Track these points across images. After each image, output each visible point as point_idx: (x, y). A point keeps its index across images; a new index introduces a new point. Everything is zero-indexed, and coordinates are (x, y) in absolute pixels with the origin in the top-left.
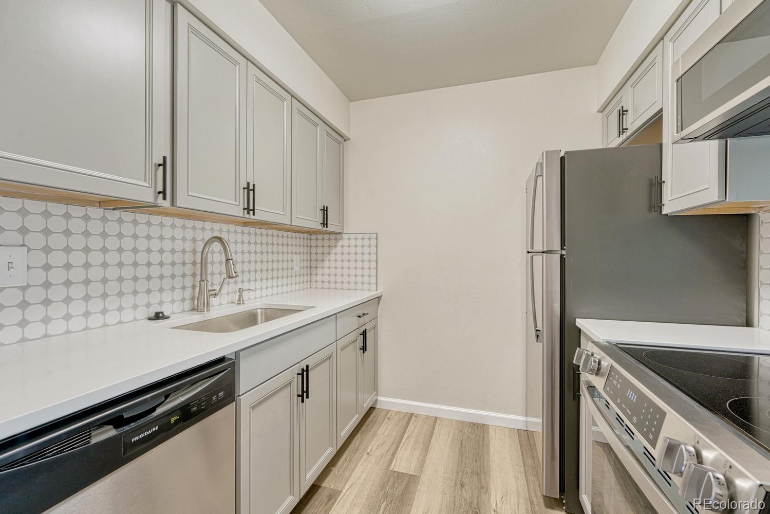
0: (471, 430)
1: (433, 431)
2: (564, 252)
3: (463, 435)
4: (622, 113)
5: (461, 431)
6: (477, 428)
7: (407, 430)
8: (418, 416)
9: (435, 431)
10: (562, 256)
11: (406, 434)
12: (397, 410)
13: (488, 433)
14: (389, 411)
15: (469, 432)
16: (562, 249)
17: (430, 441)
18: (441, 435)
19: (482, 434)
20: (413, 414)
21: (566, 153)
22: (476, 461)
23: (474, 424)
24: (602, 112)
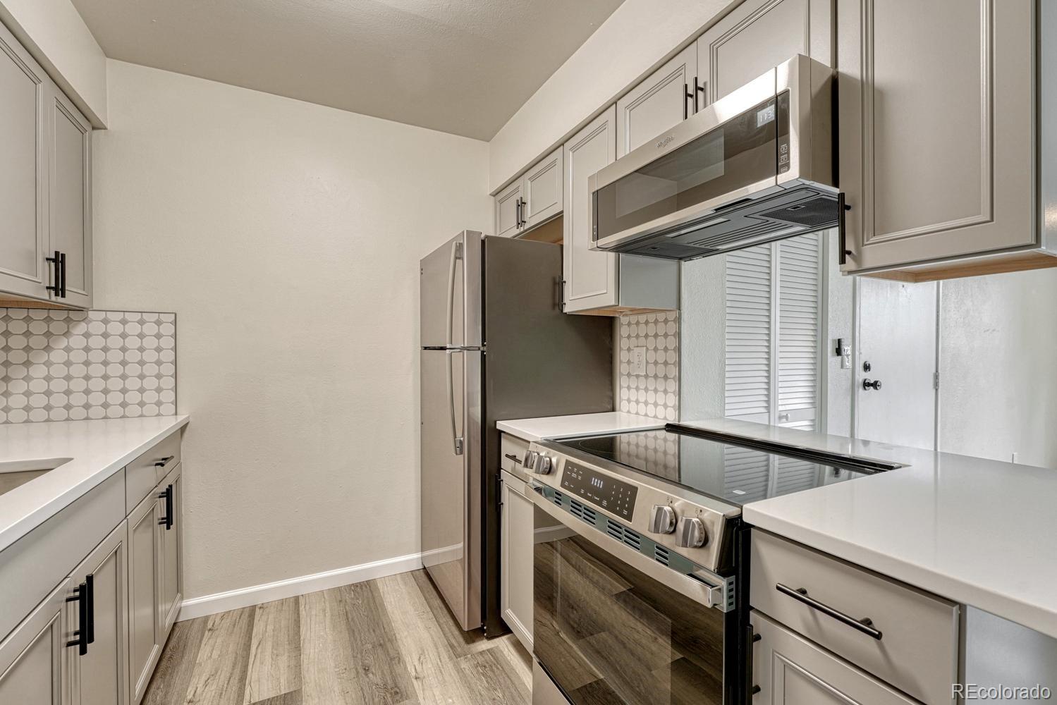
0: (354, 595)
1: (299, 617)
2: (485, 349)
3: (345, 605)
4: (521, 204)
5: (340, 601)
6: (362, 589)
7: (253, 635)
8: (265, 606)
9: (301, 616)
10: (483, 352)
11: (253, 641)
12: (222, 610)
13: (377, 589)
14: (206, 619)
15: (353, 599)
16: (483, 345)
17: (298, 633)
18: (313, 618)
19: (370, 594)
20: (255, 606)
21: (487, 237)
22: (374, 631)
23: (356, 585)
24: (494, 196)
